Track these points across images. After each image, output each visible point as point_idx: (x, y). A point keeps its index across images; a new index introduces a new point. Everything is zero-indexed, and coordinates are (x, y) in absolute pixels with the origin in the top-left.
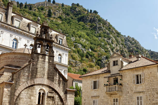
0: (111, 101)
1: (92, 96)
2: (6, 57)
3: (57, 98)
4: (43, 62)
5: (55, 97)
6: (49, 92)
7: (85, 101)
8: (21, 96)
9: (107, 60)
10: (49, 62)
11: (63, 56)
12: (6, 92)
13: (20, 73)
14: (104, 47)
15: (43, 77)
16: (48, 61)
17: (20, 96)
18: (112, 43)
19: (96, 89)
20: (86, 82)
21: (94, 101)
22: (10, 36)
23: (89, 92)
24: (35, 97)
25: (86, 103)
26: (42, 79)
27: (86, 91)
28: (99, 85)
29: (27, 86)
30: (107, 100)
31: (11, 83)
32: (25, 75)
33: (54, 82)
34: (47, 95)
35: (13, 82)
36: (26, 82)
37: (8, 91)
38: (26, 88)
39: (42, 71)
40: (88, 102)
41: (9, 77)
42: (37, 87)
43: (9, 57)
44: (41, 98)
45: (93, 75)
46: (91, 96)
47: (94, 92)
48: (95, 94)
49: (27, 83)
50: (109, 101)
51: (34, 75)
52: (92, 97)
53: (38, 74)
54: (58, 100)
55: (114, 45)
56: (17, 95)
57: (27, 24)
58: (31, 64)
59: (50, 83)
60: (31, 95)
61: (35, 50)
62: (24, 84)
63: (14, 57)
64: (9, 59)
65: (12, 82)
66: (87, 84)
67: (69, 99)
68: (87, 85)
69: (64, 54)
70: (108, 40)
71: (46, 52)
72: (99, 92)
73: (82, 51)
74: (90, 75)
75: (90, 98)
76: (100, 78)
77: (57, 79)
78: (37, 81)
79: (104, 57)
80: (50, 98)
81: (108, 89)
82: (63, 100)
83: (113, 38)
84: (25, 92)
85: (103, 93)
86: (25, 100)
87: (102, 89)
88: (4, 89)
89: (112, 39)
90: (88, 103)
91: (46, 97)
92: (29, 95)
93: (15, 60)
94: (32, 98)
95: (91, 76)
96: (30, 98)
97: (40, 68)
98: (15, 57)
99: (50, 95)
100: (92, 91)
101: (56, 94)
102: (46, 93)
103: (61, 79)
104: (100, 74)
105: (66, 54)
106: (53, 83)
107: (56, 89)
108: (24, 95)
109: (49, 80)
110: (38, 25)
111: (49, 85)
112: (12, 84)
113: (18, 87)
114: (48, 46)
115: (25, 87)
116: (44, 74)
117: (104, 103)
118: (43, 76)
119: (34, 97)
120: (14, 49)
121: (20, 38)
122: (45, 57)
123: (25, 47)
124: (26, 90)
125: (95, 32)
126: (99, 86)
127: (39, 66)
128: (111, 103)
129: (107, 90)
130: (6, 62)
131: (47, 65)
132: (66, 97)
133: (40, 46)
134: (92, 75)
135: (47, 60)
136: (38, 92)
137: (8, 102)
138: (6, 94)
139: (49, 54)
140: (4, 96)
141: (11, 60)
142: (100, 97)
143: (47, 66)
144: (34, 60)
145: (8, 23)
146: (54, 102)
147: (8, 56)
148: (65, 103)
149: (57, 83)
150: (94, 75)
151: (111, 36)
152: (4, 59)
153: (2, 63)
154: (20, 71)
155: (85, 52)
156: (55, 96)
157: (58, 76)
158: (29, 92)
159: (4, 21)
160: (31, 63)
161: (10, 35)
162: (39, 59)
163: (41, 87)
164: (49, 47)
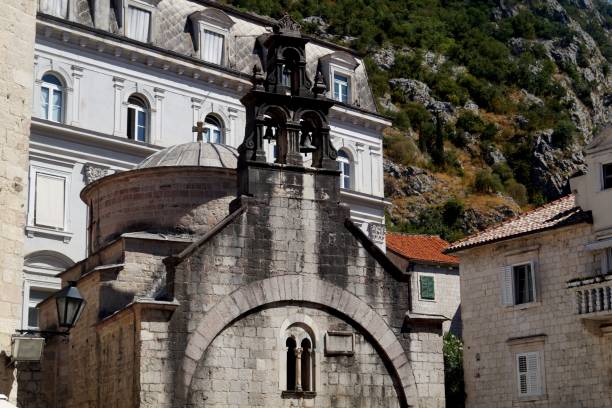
0: (602, 354)
1: (512, 335)
2: (122, 192)
3: (368, 359)
4: (294, 203)
5: (356, 357)
6: (330, 334)
7: (477, 365)
8: (213, 361)
9: (559, 151)
10: (319, 201)
11: (358, 157)
12: (151, 347)
13: (199, 257)
14: (539, 86)
15: (298, 269)
16: (313, 198)
17: (208, 359)
18: (584, 64)
19: (527, 305)
20: (477, 271)
21: (522, 360)
22: (115, 86)
23: (494, 318)
24: (272, 359)
25: (485, 372)
26: (294, 279)
27: (479, 316)
28: (539, 286)
29: (237, 314)
30: (585, 350)
31: (166, 307)
32: (220, 265)
33: (350, 287)
34: (325, 350)
35: (176, 302)
36: (229, 299)
37: (159, 340)
38: (231, 324)
39: (293, 243)
40: (493, 365)
41: (148, 279)
42: (275, 315)
43: (135, 189)
44: (299, 362)
45: (511, 237)
46: (507, 338)
47: (521, 319)
48: (525, 329)
49: (234, 299)
50: (595, 357)
51: (258, 263)
52: (511, 340)
53: (278, 257)
54: (374, 366)
55: (594, 73)
56: (197, 356)
57: (184, 20)
58: (244, 215)
59: (330, 294)
60: (256, 354)
61: (255, 149)
62: (221, 306)
63: (157, 189)
64: (138, 197)
65: (172, 300)
66: (480, 281)
67: (420, 359)
68: (484, 287)
69: (362, 145)
70: (558, 51)
71: (303, 154)
72: (545, 316)
73: (434, 114)
74: (494, 240)
75: (503, 346)
76: (543, 250)
77: (362, 272)
78: (275, 288)
79: (545, 137)
80: (338, 362)
81: (587, 302)
82: (396, 364)
83: (585, 35)
84: (226, 342)
85: (561, 321)
86: (231, 374)
87: (558, 300)
88: (139, 336)
89: (578, 44)
90: (495, 370)
91: (320, 357)
92: (246, 354)
93: (164, 200)
94: (261, 363)
95: (500, 243)
96: (253, 367)
97: (282, 231)
98: (161, 187)
99: (335, 345)
100: (509, 315)
101: (362, 339)
102: (319, 339)
103: (379, 273)
104: (541, 230)
105: (370, 148)
106: (346, 294)
107: (358, 318)
108: (226, 353)
109: (326, 278)
110: (233, 18)
111: (327, 303)
112: (171, 308)
113: (198, 321)
114: (305, 127)
115: (228, 319)
116: (303, 257)
117: (569, 368)
118: (298, 265)
119: (269, 361)
120: (136, 143)
121: (155, 90)
122: (300, 181)
123: (200, 138)
124: (230, 331)
125: (493, 15)
126: (541, 286)
127: (276, 222)
128: (606, 363)
129: (583, 305)
130: (127, 210)
131: (310, 216)
132: (407, 352)
133: (273, 129)
134: (503, 239)
135: (309, 192)
136: (283, 336)
137: (161, 390)
138: (149, 354)
139: (318, 163)
140: (144, 363)
141: (145, 202)
142: (551, 340)
143: (315, 217)
144: (252, 196)
145: (98, 26)
146: (354, 376)
147: (130, 186)
148: (406, 378)
149: (361, 289)
150: (515, 236)
151: (574, 25)
152: (114, 201)
153: (108, 216)
154: (199, 250)
155: (450, 119)
156: (356, 349)
157: (362, 262)
158: (247, 341)
159: (78, 18)
160: (242, 212)
161: (114, 79)
162: (277, 189)
163: (294, 314)
164: (310, 133)
